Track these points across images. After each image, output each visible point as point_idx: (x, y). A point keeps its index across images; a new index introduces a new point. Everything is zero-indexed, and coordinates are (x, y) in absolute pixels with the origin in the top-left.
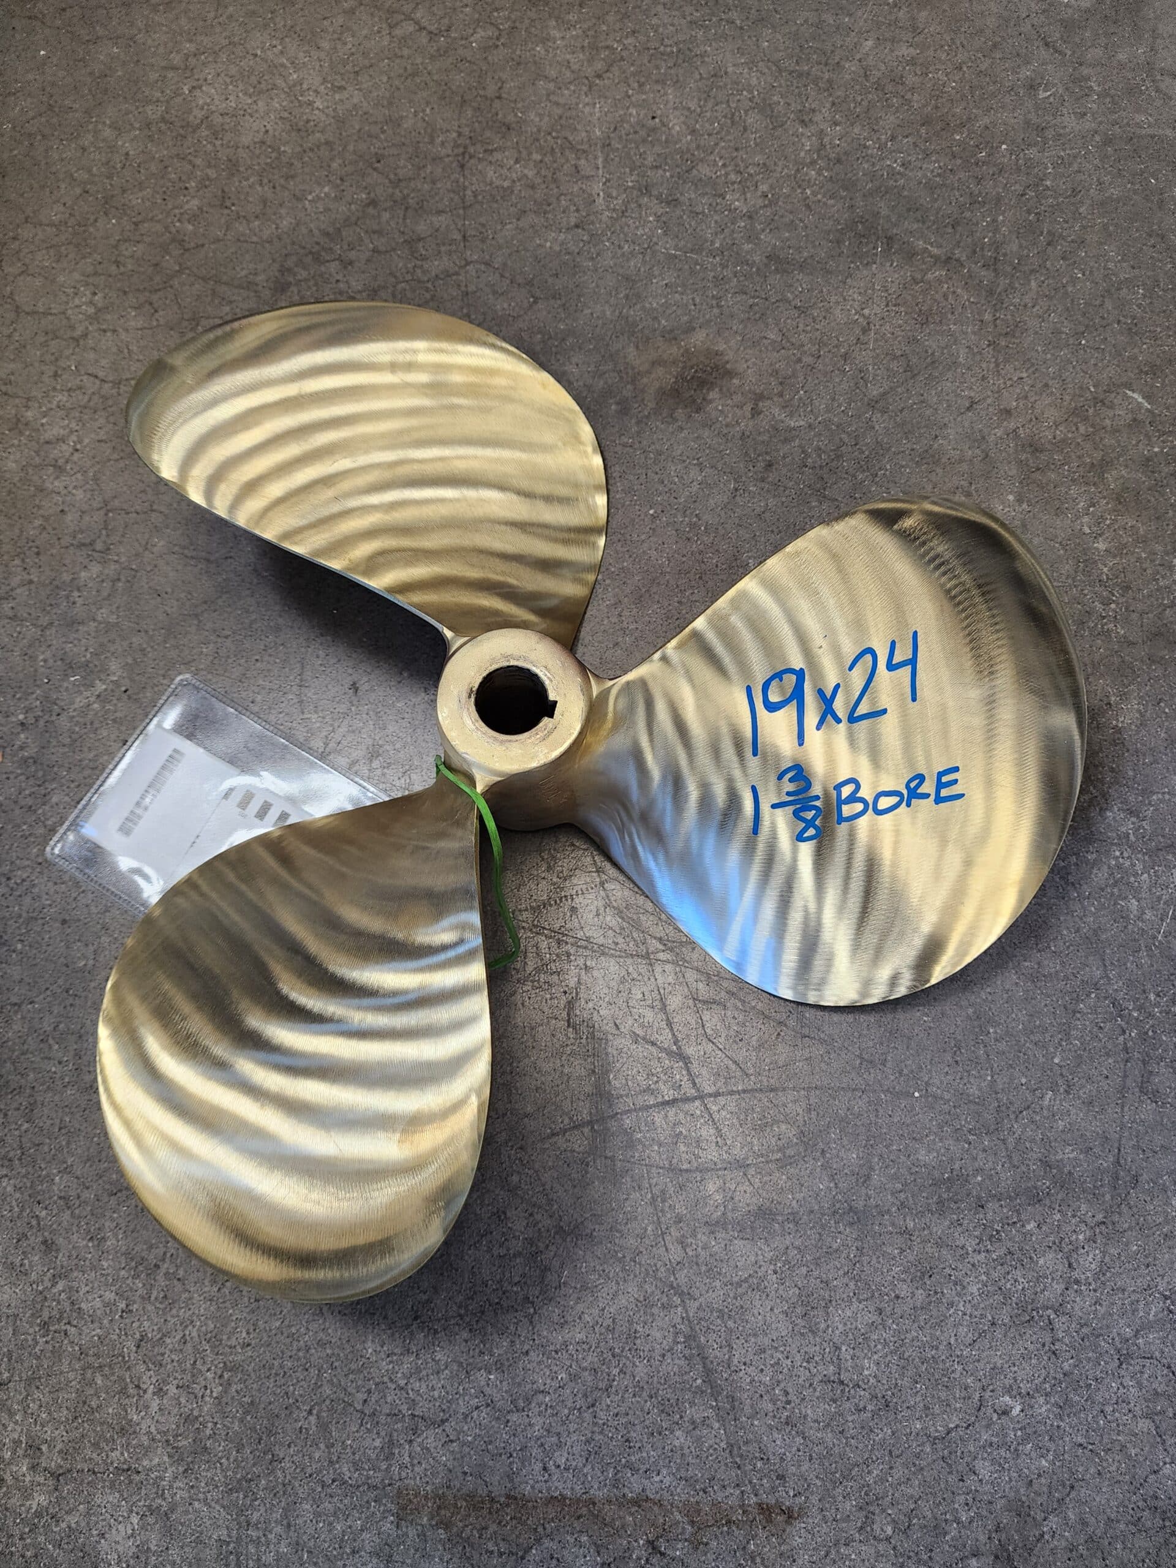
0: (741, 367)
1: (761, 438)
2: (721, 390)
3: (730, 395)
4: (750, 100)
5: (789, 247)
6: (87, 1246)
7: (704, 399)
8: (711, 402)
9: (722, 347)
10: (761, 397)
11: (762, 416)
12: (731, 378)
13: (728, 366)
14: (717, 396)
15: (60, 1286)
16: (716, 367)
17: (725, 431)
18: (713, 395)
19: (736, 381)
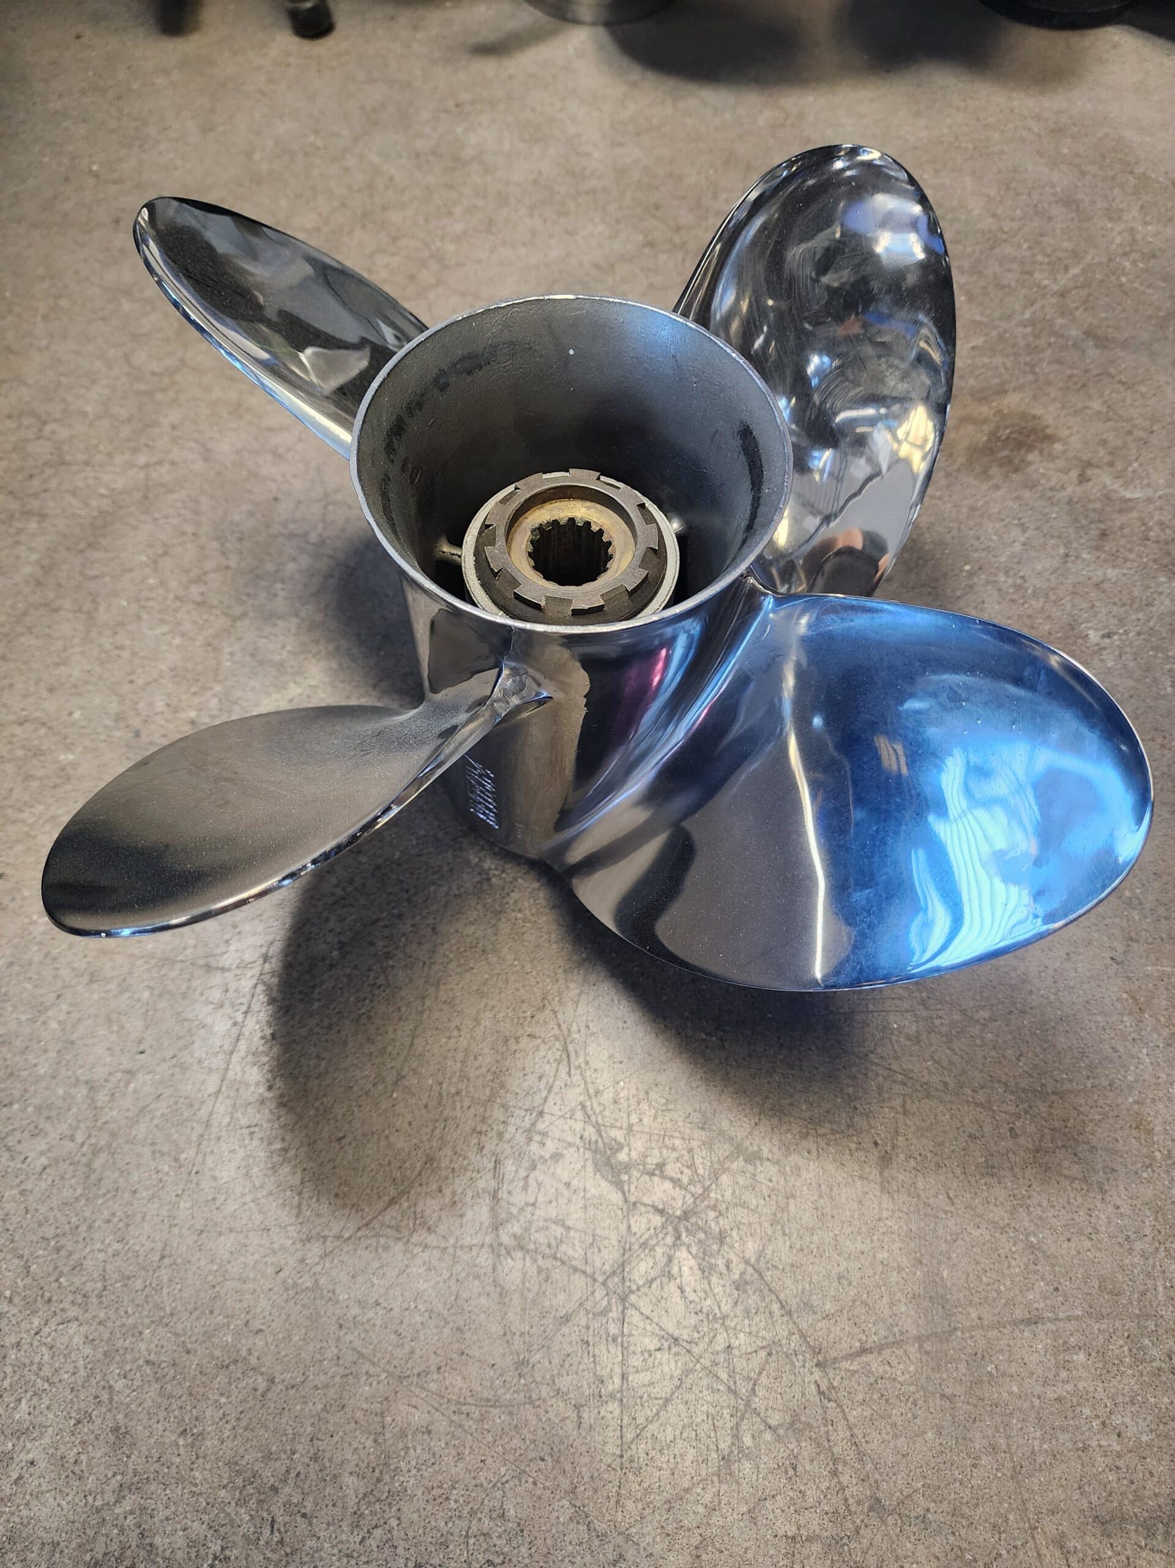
0: (1064, 433)
1: (1091, 506)
2: (1041, 452)
3: (1052, 458)
4: (1054, 194)
5: (1108, 327)
6: (177, 1444)
7: (1023, 461)
8: (1030, 463)
9: (1038, 411)
10: (1089, 464)
11: (1090, 483)
12: (1054, 442)
13: (1048, 431)
14: (1038, 459)
15: (127, 1505)
16: (1034, 431)
17: (1049, 494)
18: (1033, 457)
19: (1058, 447)
